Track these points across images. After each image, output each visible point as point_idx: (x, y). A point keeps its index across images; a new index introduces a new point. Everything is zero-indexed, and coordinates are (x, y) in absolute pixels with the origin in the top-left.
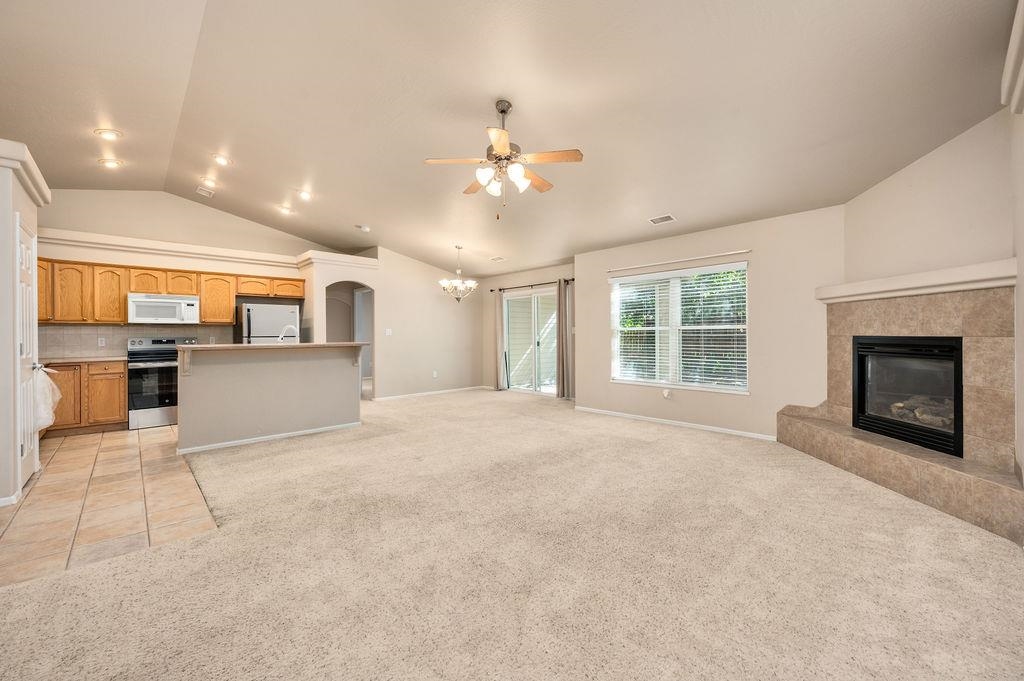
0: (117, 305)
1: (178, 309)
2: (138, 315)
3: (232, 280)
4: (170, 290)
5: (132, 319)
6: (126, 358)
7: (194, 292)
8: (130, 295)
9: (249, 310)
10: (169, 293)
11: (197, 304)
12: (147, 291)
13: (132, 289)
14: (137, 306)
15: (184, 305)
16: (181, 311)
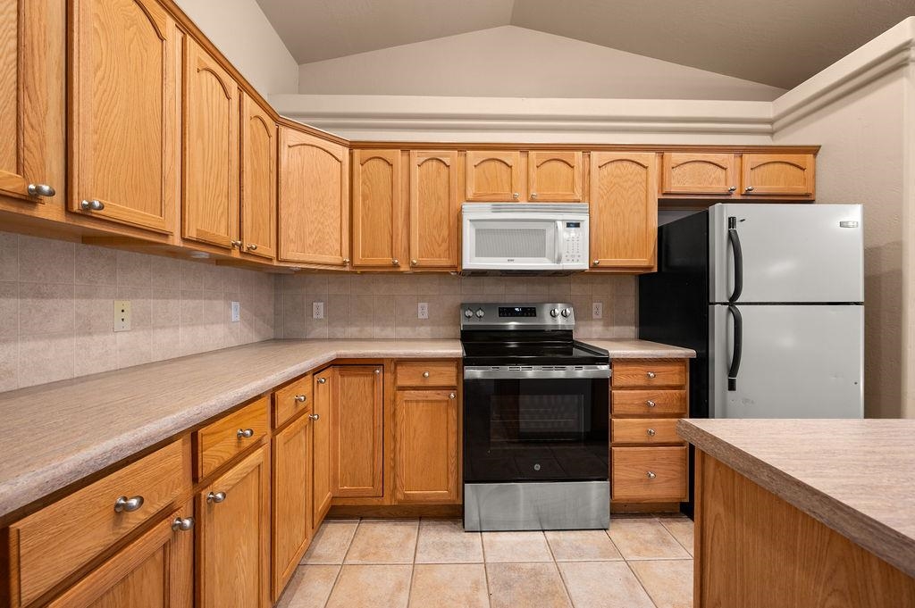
0: (445, 233)
1: (549, 234)
2: (480, 252)
3: (651, 159)
4: (533, 192)
5: (471, 261)
6: (457, 350)
7: (578, 196)
8: (466, 206)
9: (732, 222)
10: (532, 200)
11: (584, 219)
12: (495, 200)
13: (470, 196)
14: (478, 231)
15: (561, 226)
16: (555, 238)
